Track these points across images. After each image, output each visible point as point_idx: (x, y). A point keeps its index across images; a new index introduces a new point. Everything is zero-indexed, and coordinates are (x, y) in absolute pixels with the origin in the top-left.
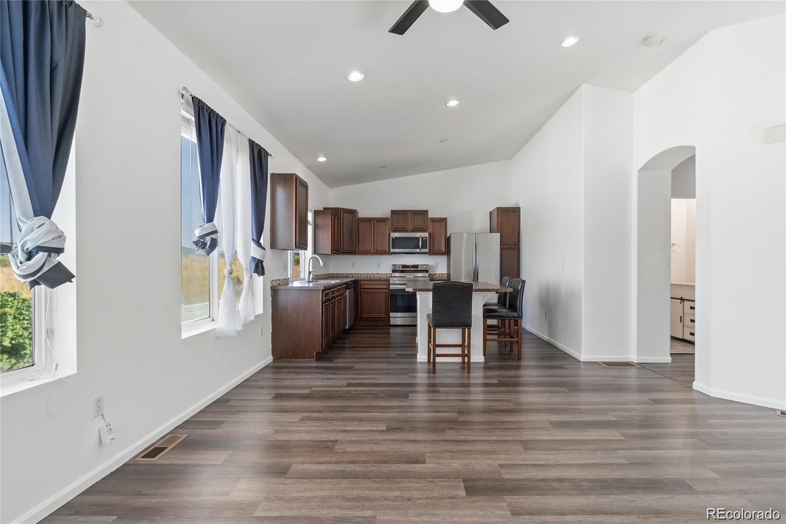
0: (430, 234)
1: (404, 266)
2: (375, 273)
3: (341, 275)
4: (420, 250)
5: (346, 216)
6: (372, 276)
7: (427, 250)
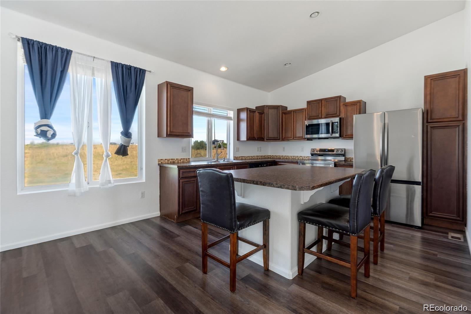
0: (340, 119)
1: (321, 150)
2: (299, 155)
3: (275, 157)
4: (331, 135)
5: (271, 111)
6: (297, 158)
7: (337, 135)
